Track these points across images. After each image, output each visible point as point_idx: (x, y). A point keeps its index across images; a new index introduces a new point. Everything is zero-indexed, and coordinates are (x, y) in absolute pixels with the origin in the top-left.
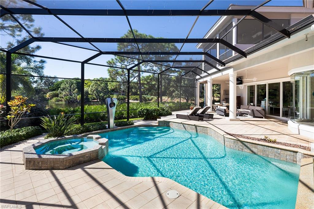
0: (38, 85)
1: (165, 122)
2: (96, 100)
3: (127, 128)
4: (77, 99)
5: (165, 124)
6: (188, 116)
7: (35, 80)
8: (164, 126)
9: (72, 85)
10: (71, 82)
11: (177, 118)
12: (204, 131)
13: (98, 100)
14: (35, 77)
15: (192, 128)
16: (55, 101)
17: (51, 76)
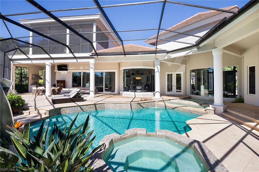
1: (56, 110)
5: (56, 113)
6: (71, 98)
12: (101, 107)
15: (91, 107)
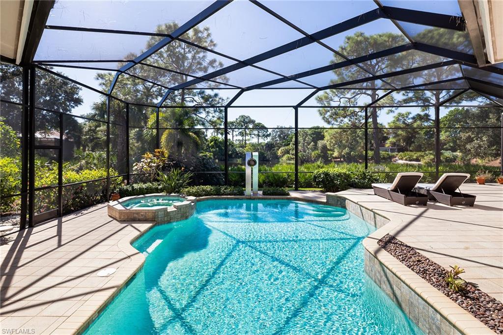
0: (273, 139)
1: (339, 199)
2: (339, 160)
3: (274, 199)
4: (311, 157)
5: (339, 203)
6: (389, 191)
7: (268, 133)
8: (336, 205)
9: (306, 137)
10: (305, 132)
11: (375, 194)
13: (342, 159)
14: (268, 130)
16: (287, 160)
17: (286, 127)
